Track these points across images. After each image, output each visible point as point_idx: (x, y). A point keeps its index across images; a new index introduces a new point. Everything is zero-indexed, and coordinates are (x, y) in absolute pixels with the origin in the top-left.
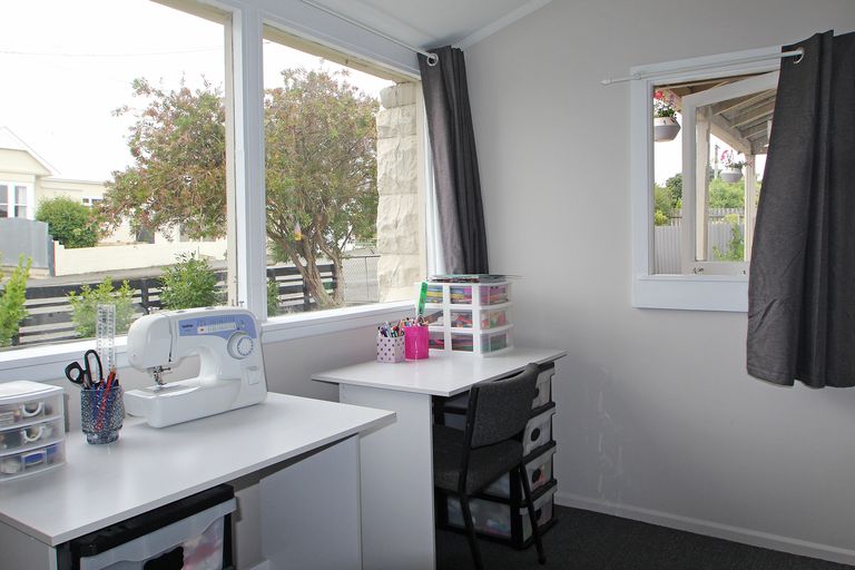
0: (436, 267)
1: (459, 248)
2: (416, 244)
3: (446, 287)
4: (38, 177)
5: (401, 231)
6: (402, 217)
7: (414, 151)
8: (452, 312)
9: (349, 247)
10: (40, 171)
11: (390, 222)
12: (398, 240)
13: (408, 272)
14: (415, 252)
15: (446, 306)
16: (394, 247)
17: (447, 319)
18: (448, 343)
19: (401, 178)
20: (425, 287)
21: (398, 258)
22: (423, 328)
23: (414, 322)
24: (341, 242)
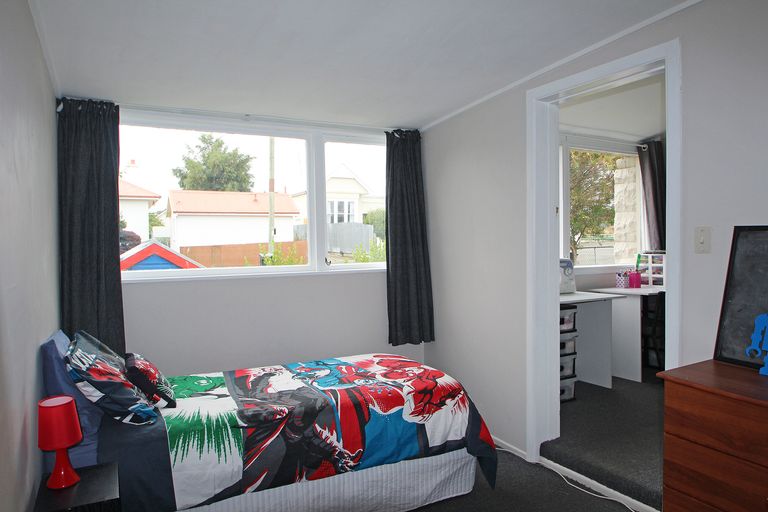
0: (646, 247)
1: (658, 239)
2: (635, 237)
3: (650, 256)
4: (360, 195)
5: (627, 230)
6: (627, 224)
7: (634, 190)
8: (653, 268)
9: (582, 241)
10: (362, 192)
11: (622, 225)
12: (625, 234)
13: (631, 251)
14: (635, 240)
15: (650, 265)
16: (623, 238)
17: (650, 271)
18: (651, 282)
19: (628, 204)
20: (639, 256)
21: (625, 244)
22: (638, 275)
23: (634, 271)
24: (577, 237)
